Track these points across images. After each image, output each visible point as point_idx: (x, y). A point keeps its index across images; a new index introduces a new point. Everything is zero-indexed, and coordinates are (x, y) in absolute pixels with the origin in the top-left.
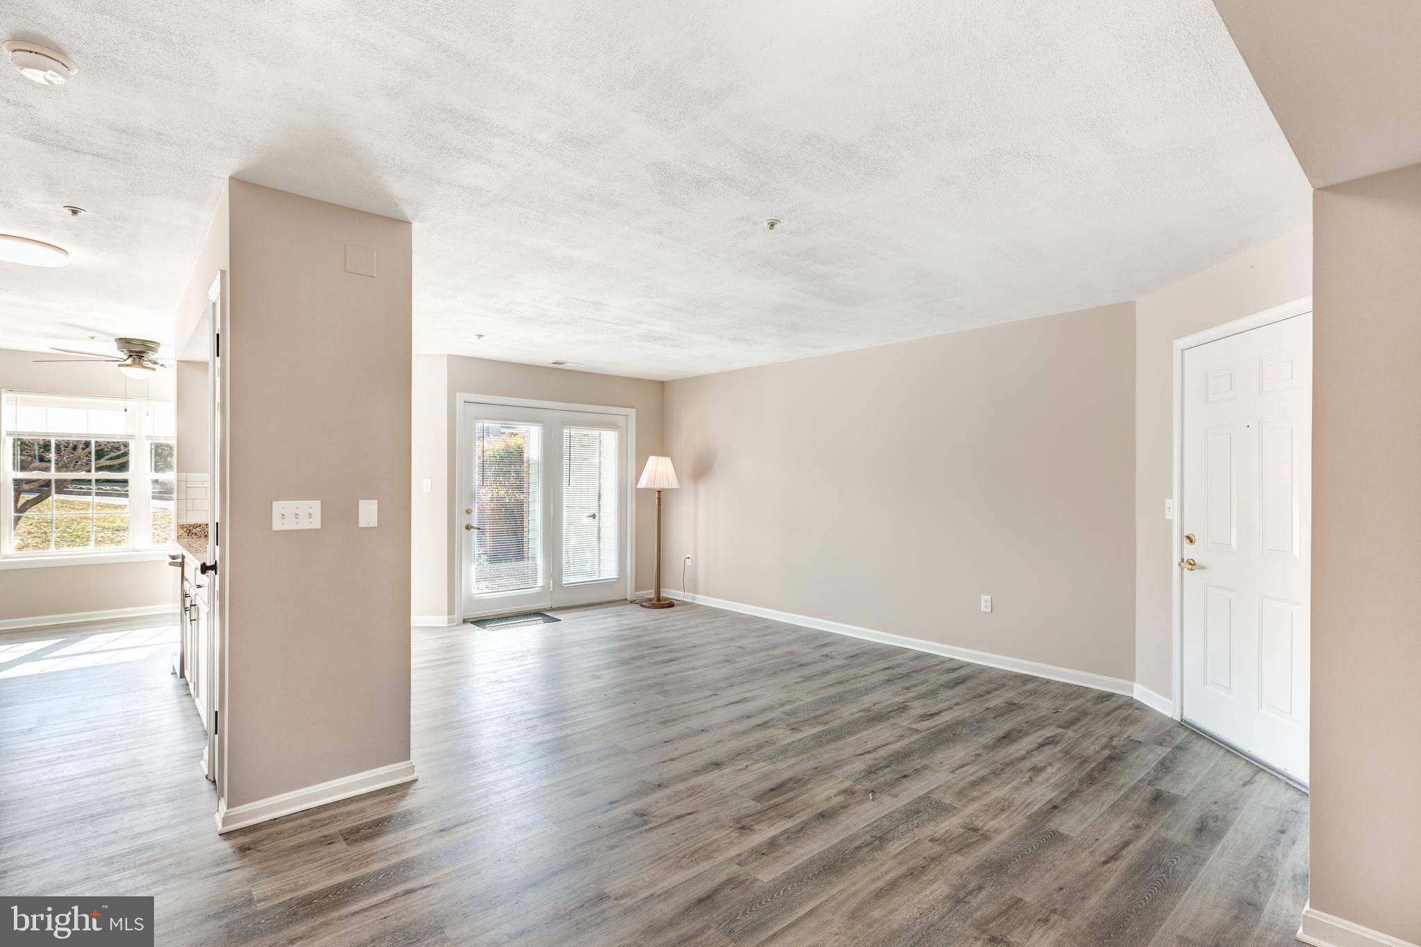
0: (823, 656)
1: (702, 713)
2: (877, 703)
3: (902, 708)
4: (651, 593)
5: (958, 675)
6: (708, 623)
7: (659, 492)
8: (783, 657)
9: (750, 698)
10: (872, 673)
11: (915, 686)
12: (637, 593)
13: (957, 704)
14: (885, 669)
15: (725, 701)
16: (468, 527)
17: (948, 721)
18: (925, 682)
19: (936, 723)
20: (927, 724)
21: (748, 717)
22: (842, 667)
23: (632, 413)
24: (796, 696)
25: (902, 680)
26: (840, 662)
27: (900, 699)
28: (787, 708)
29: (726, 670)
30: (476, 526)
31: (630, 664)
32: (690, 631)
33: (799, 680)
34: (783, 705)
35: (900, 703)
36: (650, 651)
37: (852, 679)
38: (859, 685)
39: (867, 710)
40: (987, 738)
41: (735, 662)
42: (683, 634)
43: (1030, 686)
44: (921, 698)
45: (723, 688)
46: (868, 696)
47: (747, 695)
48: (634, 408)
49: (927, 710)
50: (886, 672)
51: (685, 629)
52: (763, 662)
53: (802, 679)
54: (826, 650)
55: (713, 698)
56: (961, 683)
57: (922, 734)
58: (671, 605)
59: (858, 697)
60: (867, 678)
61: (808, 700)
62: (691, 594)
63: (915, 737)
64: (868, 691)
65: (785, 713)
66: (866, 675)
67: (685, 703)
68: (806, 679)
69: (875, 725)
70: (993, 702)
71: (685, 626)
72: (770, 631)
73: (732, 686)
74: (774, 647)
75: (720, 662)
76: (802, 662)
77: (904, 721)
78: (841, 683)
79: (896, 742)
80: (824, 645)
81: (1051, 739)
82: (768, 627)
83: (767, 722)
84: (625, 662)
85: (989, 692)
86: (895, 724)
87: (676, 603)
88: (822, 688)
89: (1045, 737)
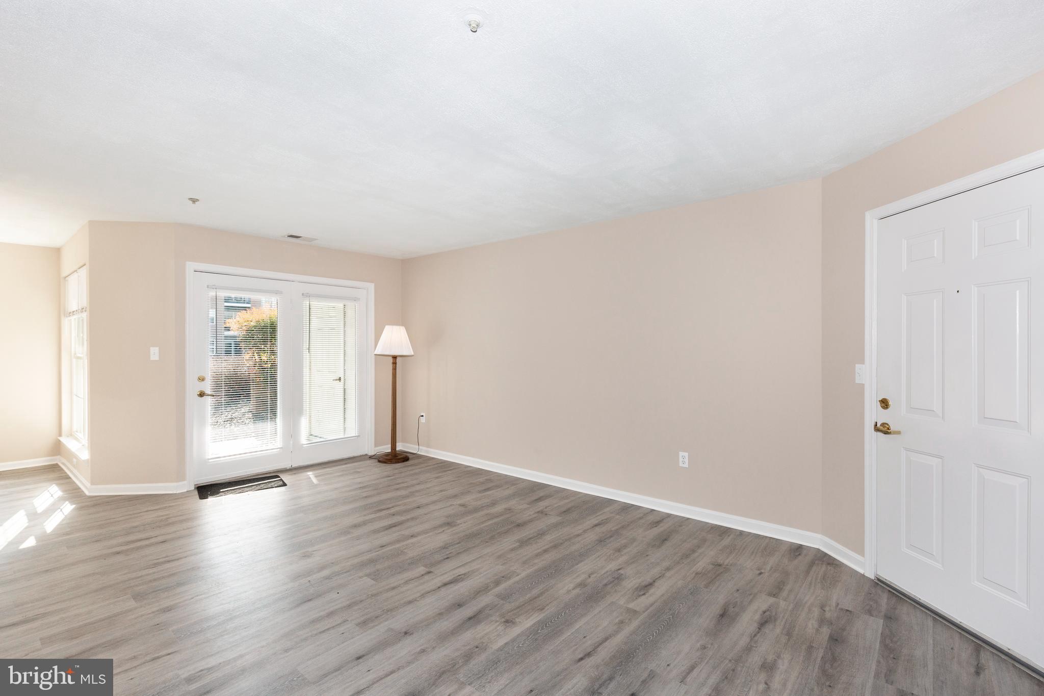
0: (538, 512)
1: (410, 602)
2: (592, 573)
3: (617, 579)
4: (387, 449)
5: (662, 529)
6: (437, 478)
7: (395, 357)
8: (501, 515)
9: (464, 574)
10: (585, 531)
11: (625, 546)
12: (377, 448)
13: (668, 569)
14: (596, 525)
15: (438, 581)
16: (202, 395)
17: (663, 595)
18: (634, 540)
19: (651, 599)
20: (644, 601)
21: (459, 605)
22: (556, 526)
23: (371, 286)
24: (512, 569)
25: (612, 539)
26: (553, 519)
27: (612, 566)
28: (501, 588)
29: (444, 537)
30: (210, 393)
31: (349, 533)
32: (418, 488)
33: (514, 546)
34: (497, 583)
35: (615, 571)
36: (373, 516)
37: (566, 540)
38: (574, 548)
39: (582, 585)
40: (706, 618)
41: (455, 526)
42: (410, 492)
43: (727, 541)
44: (633, 562)
45: (440, 562)
46: (583, 563)
47: (462, 571)
48: (372, 282)
49: (640, 580)
50: (597, 529)
51: (413, 486)
52: (483, 523)
53: (518, 544)
54: (542, 505)
55: (426, 577)
56: (666, 540)
57: (641, 617)
58: (406, 459)
59: (573, 566)
60: (580, 538)
61: (523, 574)
62: (424, 448)
63: (635, 623)
64: (582, 555)
65: (499, 596)
66: (578, 535)
67: (394, 588)
68: (523, 543)
69: (592, 607)
70: (700, 564)
71: (415, 482)
72: (490, 485)
73: (448, 558)
74: (494, 504)
75: (441, 526)
76: (519, 521)
77: (620, 598)
78: (555, 547)
79: (617, 632)
80: (540, 499)
81: (768, 613)
82: (490, 480)
83: (480, 612)
84: (345, 532)
85: (694, 551)
86: (612, 603)
87: (410, 456)
88: (538, 555)
89: (760, 612)
